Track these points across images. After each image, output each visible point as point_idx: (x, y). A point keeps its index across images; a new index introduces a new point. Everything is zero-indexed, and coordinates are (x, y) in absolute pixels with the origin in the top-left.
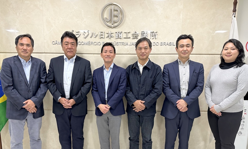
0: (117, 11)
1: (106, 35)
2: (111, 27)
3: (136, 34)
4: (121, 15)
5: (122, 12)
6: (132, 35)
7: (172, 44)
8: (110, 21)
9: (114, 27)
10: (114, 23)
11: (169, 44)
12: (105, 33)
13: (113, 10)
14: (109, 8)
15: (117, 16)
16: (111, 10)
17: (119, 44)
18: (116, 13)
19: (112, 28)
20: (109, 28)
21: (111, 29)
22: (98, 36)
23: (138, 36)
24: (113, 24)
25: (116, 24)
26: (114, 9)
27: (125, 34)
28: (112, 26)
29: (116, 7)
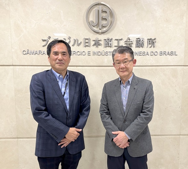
0: (106, 12)
1: (93, 43)
2: (98, 33)
3: (130, 41)
4: (111, 17)
5: (112, 14)
6: (125, 43)
7: (173, 53)
8: (98, 25)
9: (103, 33)
10: (102, 27)
11: (170, 53)
12: (91, 41)
13: (100, 11)
14: (96, 8)
15: (106, 19)
16: (98, 11)
17: (109, 53)
18: (104, 15)
19: (100, 33)
20: (96, 33)
21: (98, 35)
22: (82, 44)
23: (132, 44)
24: (100, 29)
25: (105, 29)
26: (102, 10)
27: (116, 41)
28: (100, 31)
29: (105, 8)
